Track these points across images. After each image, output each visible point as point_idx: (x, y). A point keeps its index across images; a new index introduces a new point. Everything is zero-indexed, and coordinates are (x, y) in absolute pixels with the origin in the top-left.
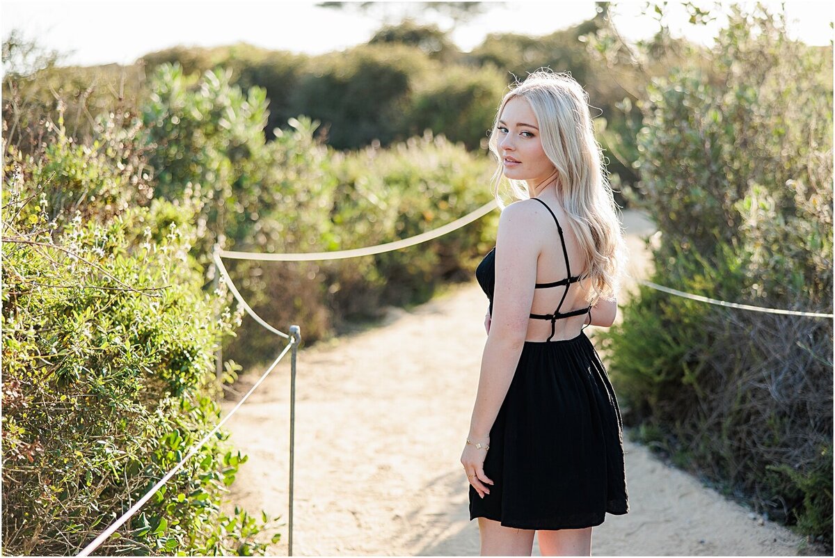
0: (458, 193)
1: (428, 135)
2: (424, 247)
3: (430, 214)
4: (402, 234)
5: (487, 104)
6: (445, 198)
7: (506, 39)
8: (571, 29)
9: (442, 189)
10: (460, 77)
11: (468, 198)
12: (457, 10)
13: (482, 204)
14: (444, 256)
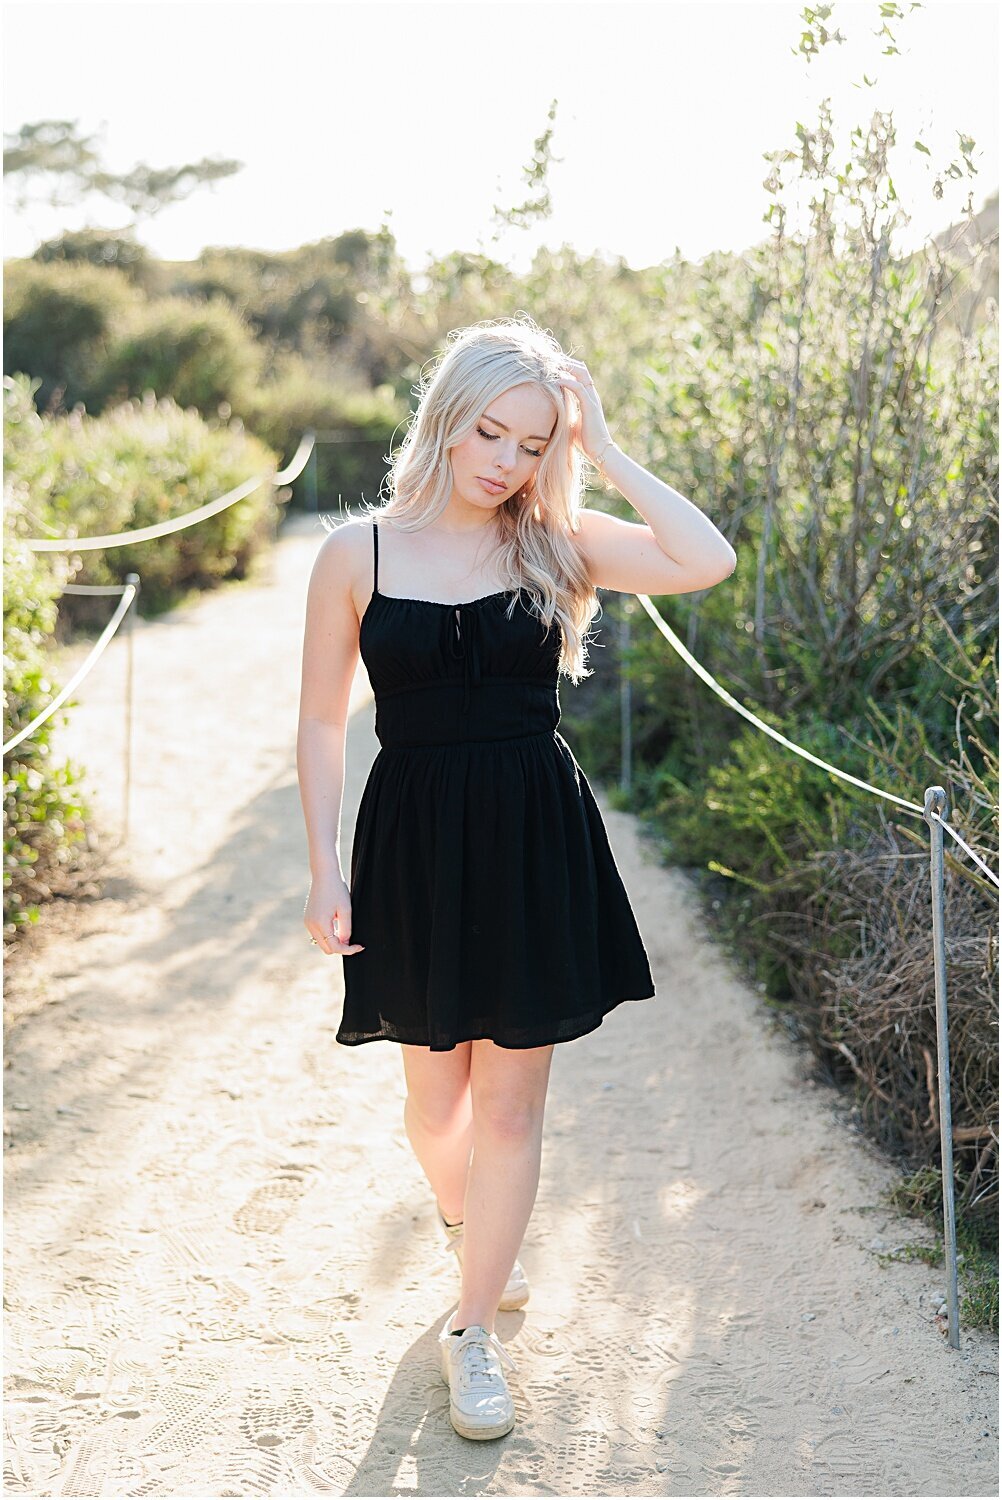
0: (198, 474)
1: (150, 398)
2: (162, 541)
3: (165, 500)
4: (132, 526)
5: (217, 355)
6: (183, 481)
7: (232, 256)
8: (323, 242)
9: (176, 470)
10: (178, 315)
11: (210, 481)
12: (137, 195)
13: (227, 491)
14: (185, 554)
